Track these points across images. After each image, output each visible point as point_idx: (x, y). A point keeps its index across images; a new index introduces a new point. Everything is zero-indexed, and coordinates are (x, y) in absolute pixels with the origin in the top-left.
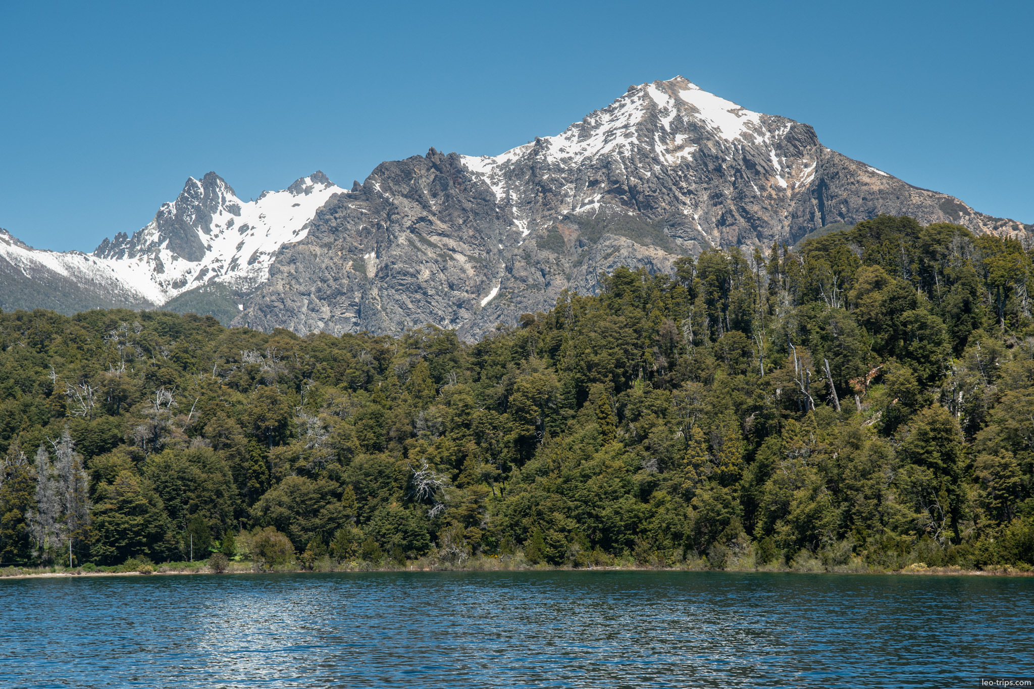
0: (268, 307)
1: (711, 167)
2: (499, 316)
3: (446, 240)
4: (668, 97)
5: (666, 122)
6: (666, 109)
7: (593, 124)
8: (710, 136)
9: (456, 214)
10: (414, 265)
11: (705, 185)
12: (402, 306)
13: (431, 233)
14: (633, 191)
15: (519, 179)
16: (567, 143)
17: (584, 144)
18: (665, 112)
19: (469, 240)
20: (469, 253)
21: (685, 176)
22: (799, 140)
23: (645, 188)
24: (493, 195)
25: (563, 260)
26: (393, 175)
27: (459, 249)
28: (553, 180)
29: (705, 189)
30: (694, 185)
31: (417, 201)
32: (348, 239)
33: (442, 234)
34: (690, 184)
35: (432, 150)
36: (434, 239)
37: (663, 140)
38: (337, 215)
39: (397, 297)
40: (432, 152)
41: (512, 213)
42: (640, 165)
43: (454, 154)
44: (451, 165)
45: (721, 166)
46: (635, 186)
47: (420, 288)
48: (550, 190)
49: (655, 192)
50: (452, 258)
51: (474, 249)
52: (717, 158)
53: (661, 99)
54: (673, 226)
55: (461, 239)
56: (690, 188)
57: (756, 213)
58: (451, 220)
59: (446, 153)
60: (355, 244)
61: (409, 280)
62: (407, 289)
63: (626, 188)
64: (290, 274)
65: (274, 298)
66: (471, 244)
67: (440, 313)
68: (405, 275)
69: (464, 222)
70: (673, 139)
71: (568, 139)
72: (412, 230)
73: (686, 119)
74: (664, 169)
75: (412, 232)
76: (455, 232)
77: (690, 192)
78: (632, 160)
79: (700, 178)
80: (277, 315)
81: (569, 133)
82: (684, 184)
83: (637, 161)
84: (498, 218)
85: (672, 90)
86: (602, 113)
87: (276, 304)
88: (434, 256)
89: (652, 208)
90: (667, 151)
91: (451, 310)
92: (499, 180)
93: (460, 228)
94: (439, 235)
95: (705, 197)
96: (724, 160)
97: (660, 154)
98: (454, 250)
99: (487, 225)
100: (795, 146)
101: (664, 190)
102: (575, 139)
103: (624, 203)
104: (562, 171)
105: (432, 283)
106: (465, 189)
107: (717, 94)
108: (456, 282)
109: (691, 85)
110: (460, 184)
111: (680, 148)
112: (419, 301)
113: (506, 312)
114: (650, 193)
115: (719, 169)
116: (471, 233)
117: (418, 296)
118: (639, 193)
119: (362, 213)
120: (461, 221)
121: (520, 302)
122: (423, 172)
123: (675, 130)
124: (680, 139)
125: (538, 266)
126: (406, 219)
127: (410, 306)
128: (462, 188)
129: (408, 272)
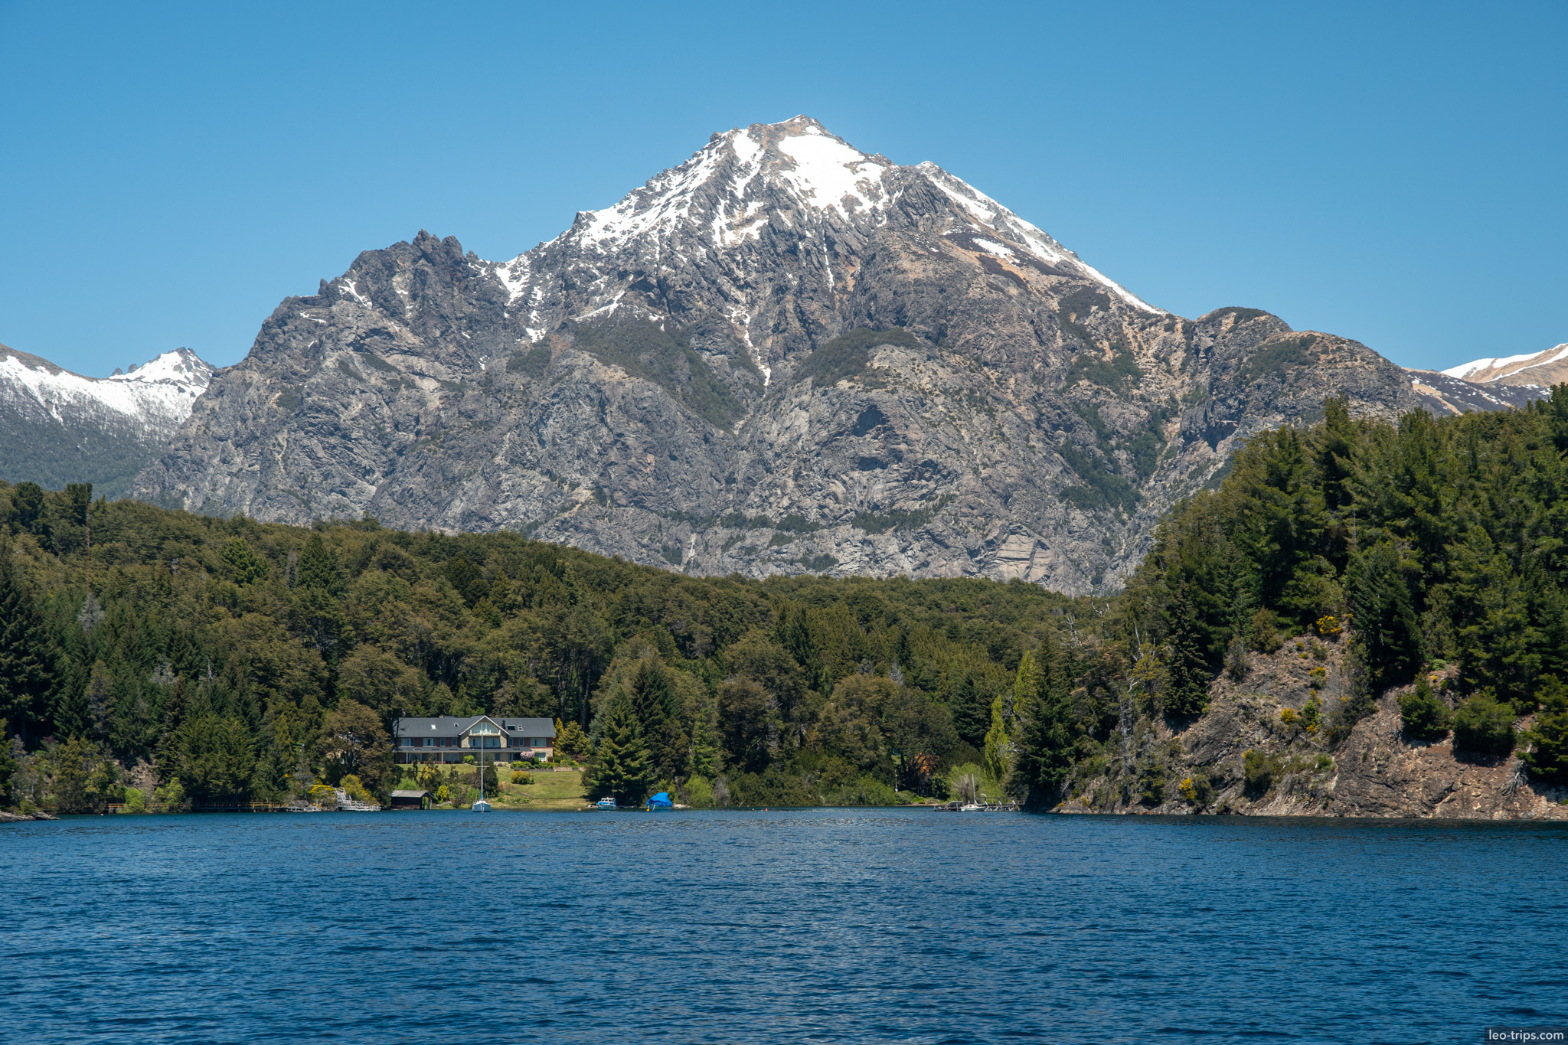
0: (170, 457)
1: (782, 248)
2: (422, 467)
3: (413, 360)
4: (758, 146)
5: (740, 185)
6: (748, 166)
7: (658, 189)
8: (789, 204)
9: (431, 323)
10: (339, 396)
11: (770, 274)
12: (311, 454)
13: (389, 351)
14: (663, 285)
15: (550, 270)
16: (620, 217)
17: (638, 219)
18: (745, 170)
19: (448, 359)
20: (445, 378)
21: (744, 261)
22: (913, 206)
23: (676, 281)
24: (505, 294)
25: (534, 386)
26: (372, 270)
27: (432, 373)
28: (578, 271)
29: (771, 280)
30: (754, 274)
31: (381, 305)
32: (289, 361)
33: (410, 352)
34: (748, 273)
35: (422, 233)
36: (393, 359)
37: (729, 212)
38: (286, 329)
39: (306, 442)
40: (423, 236)
41: (528, 320)
42: (679, 248)
43: (453, 238)
44: (447, 253)
45: (796, 246)
46: (665, 279)
47: (337, 428)
48: (573, 286)
49: (688, 286)
50: (411, 385)
51: (454, 372)
52: (791, 234)
53: (746, 148)
54: (702, 334)
55: (437, 358)
56: (748, 279)
57: (812, 313)
58: (425, 333)
59: (441, 239)
60: (297, 368)
61: (323, 417)
62: (319, 431)
63: (654, 281)
64: (213, 410)
65: (180, 445)
66: (450, 364)
67: (365, 463)
68: (318, 411)
69: (442, 333)
70: (744, 209)
71: (621, 211)
72: (357, 347)
73: (767, 180)
74: (713, 256)
75: (356, 350)
76: (429, 349)
77: (747, 285)
78: (670, 240)
79: (764, 265)
80: (180, 469)
81: (626, 203)
82: (741, 274)
83: (677, 241)
84: (505, 327)
85: (769, 137)
86: (674, 173)
87: (181, 453)
88: (379, 383)
89: (684, 309)
90: (730, 227)
91: (384, 459)
92: (523, 273)
93: (436, 343)
94: (405, 352)
95: (768, 291)
96: (802, 238)
97: (717, 231)
98: (422, 375)
99: (489, 337)
100: (908, 215)
101: (704, 283)
102: (631, 212)
103: (651, 303)
104: (596, 257)
105: (362, 421)
106: (467, 287)
107: (840, 140)
108: (402, 420)
109: (812, 129)
110: (459, 280)
111: (749, 221)
112: (334, 447)
113: (429, 461)
114: (683, 288)
115: (793, 251)
116: (452, 348)
117: (333, 441)
118: (669, 287)
119: (317, 325)
120: (438, 333)
121: (453, 448)
122: (407, 264)
123: (748, 198)
124: (754, 206)
125: (499, 396)
126: (346, 332)
127: (321, 454)
128: (463, 285)
129: (322, 408)
